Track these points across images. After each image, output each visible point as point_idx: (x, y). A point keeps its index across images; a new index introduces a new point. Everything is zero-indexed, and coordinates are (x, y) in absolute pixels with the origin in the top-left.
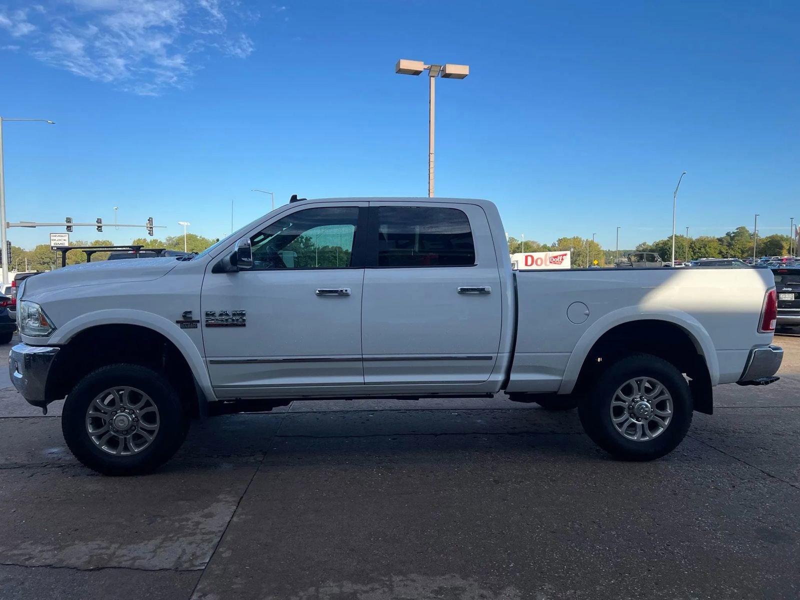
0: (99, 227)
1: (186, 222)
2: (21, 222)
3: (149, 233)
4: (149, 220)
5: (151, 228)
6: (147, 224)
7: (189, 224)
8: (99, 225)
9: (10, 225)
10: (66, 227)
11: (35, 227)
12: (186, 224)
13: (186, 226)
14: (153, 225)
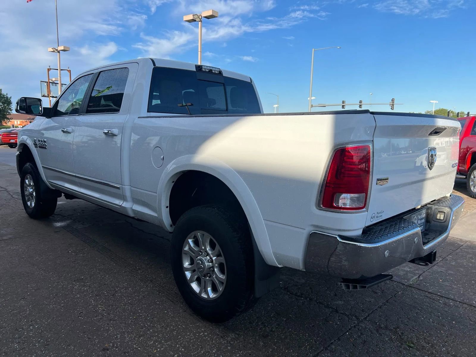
0: (360, 105)
1: (435, 101)
2: (319, 104)
3: (391, 108)
4: (392, 100)
5: (392, 105)
6: (390, 103)
7: (437, 102)
8: (361, 104)
9: (313, 106)
10: (342, 106)
11: (325, 106)
12: (434, 102)
13: (435, 103)
14: (395, 103)
